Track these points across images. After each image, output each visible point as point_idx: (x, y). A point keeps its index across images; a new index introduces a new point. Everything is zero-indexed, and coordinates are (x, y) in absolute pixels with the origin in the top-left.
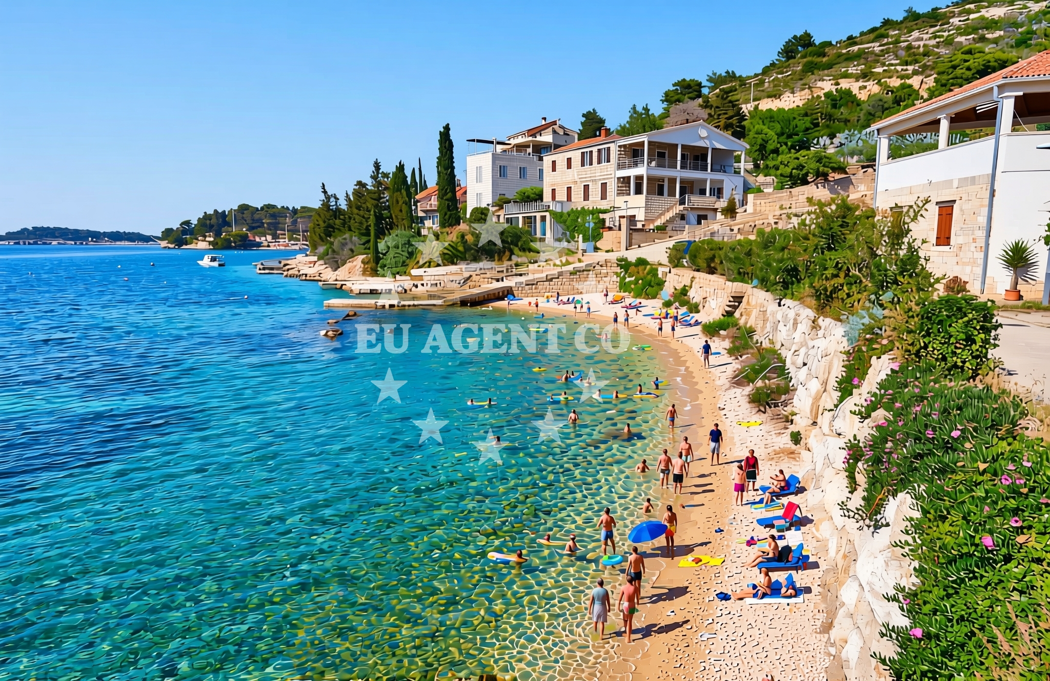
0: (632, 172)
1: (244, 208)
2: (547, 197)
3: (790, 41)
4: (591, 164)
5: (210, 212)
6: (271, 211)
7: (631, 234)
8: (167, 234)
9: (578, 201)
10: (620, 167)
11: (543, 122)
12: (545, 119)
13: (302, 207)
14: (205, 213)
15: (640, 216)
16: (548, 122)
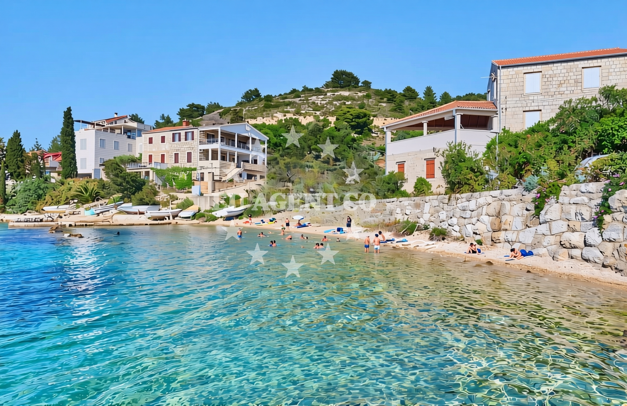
0: (210, 147)
2: (145, 160)
3: (248, 92)
4: (180, 140)
7: (214, 183)
9: (170, 162)
10: (201, 143)
11: (116, 116)
12: (116, 114)
15: (217, 172)
16: (119, 116)
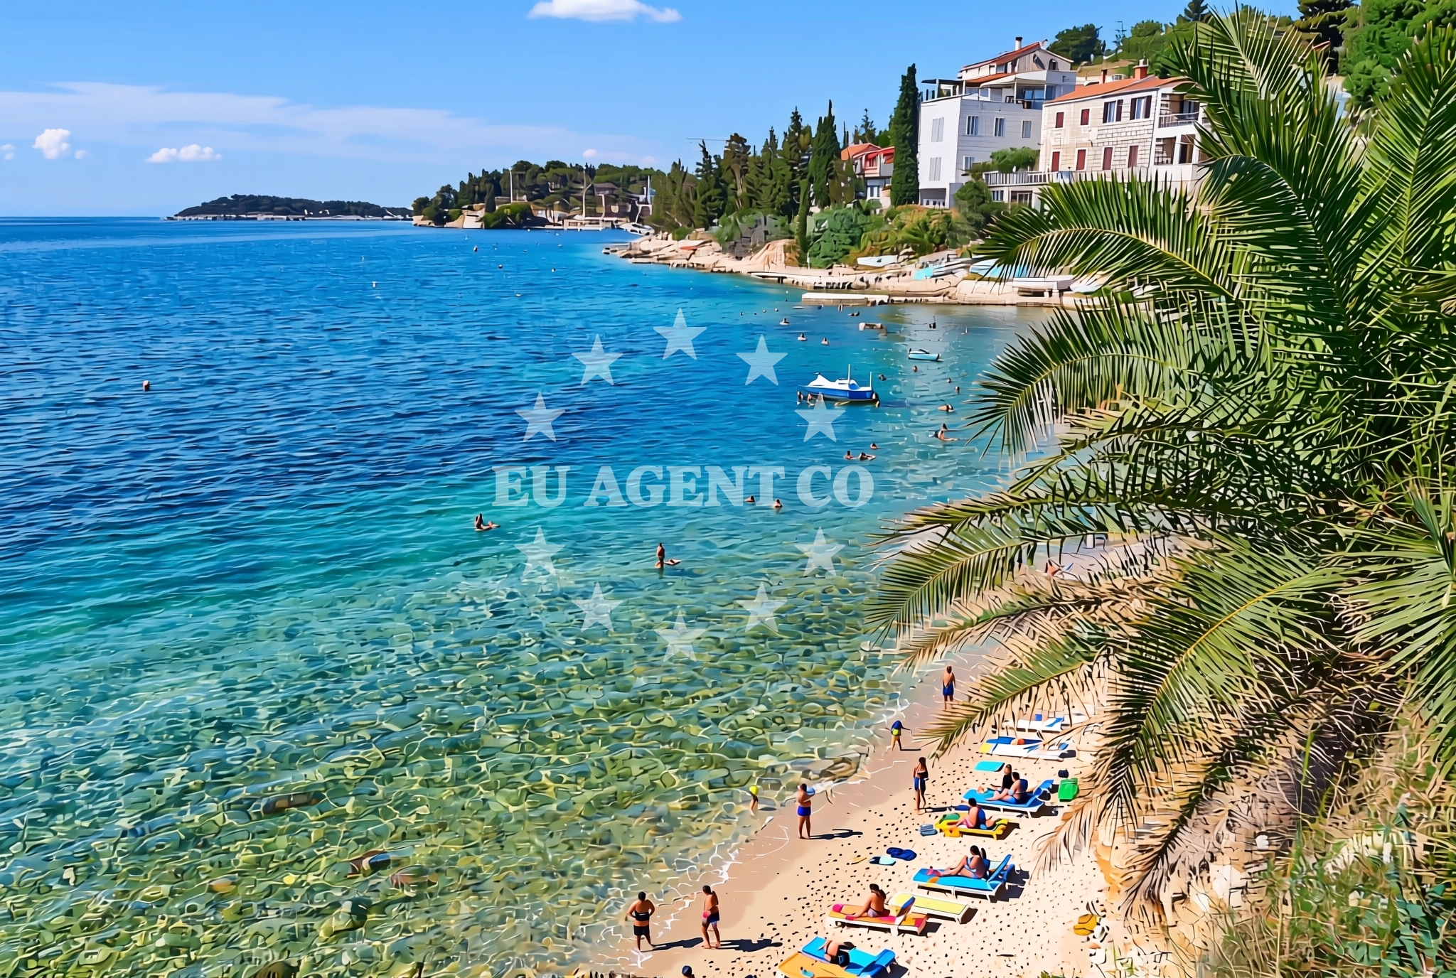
0: (1180, 132)
1: (523, 167)
2: (1044, 165)
4: (1119, 119)
5: (478, 174)
6: (559, 171)
8: (421, 204)
9: (1093, 169)
10: (1163, 123)
13: (602, 166)
14: (470, 175)
